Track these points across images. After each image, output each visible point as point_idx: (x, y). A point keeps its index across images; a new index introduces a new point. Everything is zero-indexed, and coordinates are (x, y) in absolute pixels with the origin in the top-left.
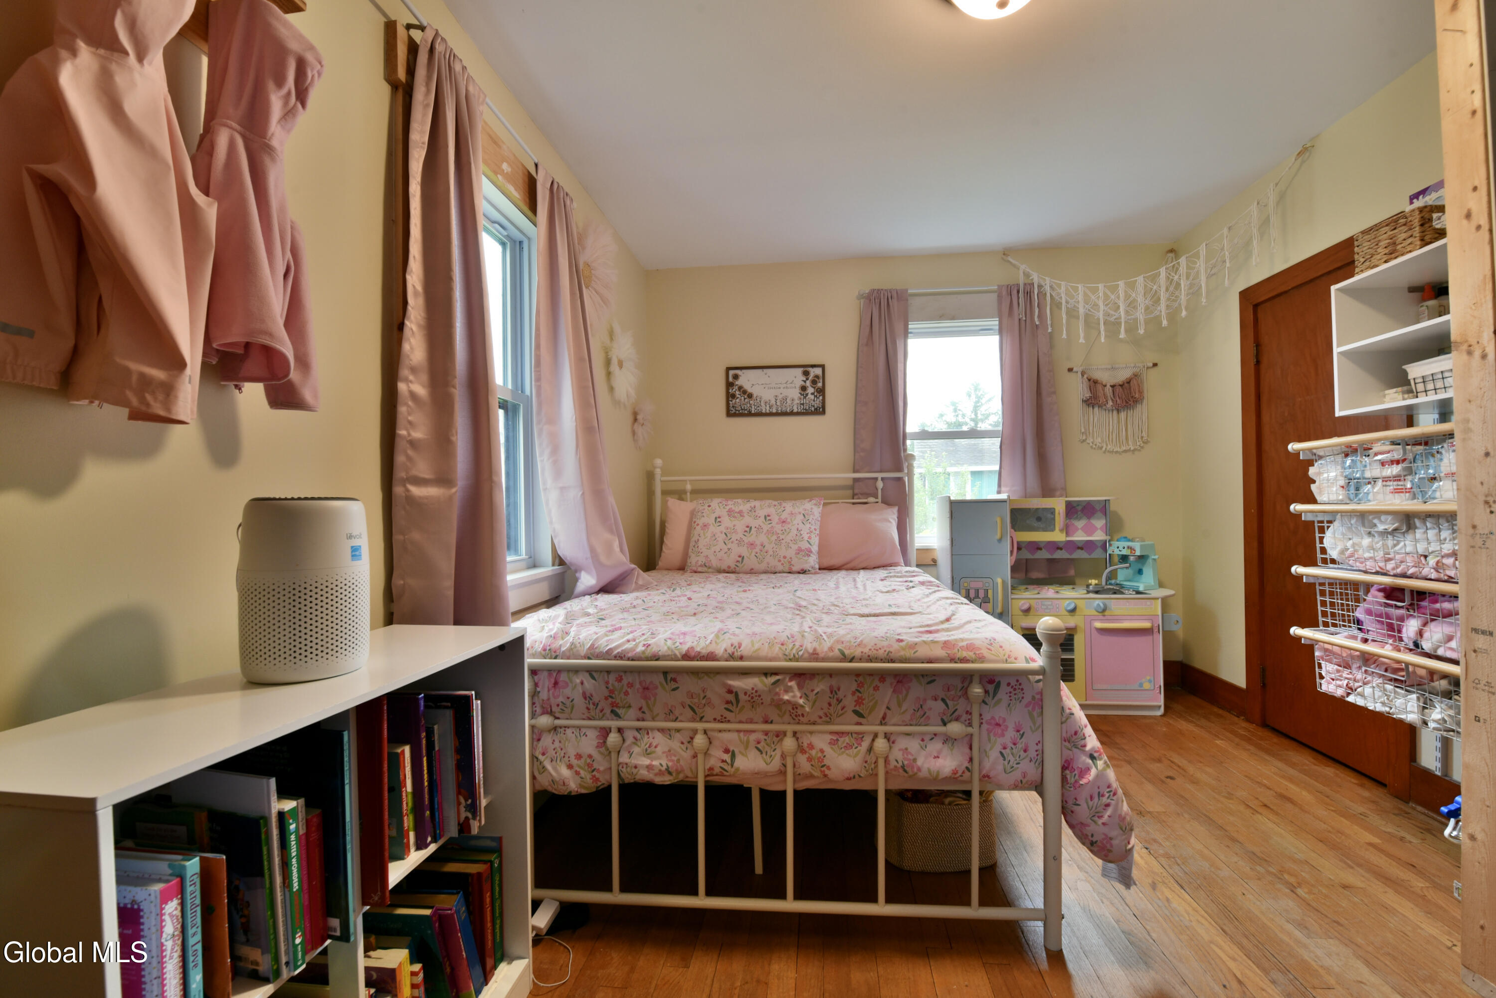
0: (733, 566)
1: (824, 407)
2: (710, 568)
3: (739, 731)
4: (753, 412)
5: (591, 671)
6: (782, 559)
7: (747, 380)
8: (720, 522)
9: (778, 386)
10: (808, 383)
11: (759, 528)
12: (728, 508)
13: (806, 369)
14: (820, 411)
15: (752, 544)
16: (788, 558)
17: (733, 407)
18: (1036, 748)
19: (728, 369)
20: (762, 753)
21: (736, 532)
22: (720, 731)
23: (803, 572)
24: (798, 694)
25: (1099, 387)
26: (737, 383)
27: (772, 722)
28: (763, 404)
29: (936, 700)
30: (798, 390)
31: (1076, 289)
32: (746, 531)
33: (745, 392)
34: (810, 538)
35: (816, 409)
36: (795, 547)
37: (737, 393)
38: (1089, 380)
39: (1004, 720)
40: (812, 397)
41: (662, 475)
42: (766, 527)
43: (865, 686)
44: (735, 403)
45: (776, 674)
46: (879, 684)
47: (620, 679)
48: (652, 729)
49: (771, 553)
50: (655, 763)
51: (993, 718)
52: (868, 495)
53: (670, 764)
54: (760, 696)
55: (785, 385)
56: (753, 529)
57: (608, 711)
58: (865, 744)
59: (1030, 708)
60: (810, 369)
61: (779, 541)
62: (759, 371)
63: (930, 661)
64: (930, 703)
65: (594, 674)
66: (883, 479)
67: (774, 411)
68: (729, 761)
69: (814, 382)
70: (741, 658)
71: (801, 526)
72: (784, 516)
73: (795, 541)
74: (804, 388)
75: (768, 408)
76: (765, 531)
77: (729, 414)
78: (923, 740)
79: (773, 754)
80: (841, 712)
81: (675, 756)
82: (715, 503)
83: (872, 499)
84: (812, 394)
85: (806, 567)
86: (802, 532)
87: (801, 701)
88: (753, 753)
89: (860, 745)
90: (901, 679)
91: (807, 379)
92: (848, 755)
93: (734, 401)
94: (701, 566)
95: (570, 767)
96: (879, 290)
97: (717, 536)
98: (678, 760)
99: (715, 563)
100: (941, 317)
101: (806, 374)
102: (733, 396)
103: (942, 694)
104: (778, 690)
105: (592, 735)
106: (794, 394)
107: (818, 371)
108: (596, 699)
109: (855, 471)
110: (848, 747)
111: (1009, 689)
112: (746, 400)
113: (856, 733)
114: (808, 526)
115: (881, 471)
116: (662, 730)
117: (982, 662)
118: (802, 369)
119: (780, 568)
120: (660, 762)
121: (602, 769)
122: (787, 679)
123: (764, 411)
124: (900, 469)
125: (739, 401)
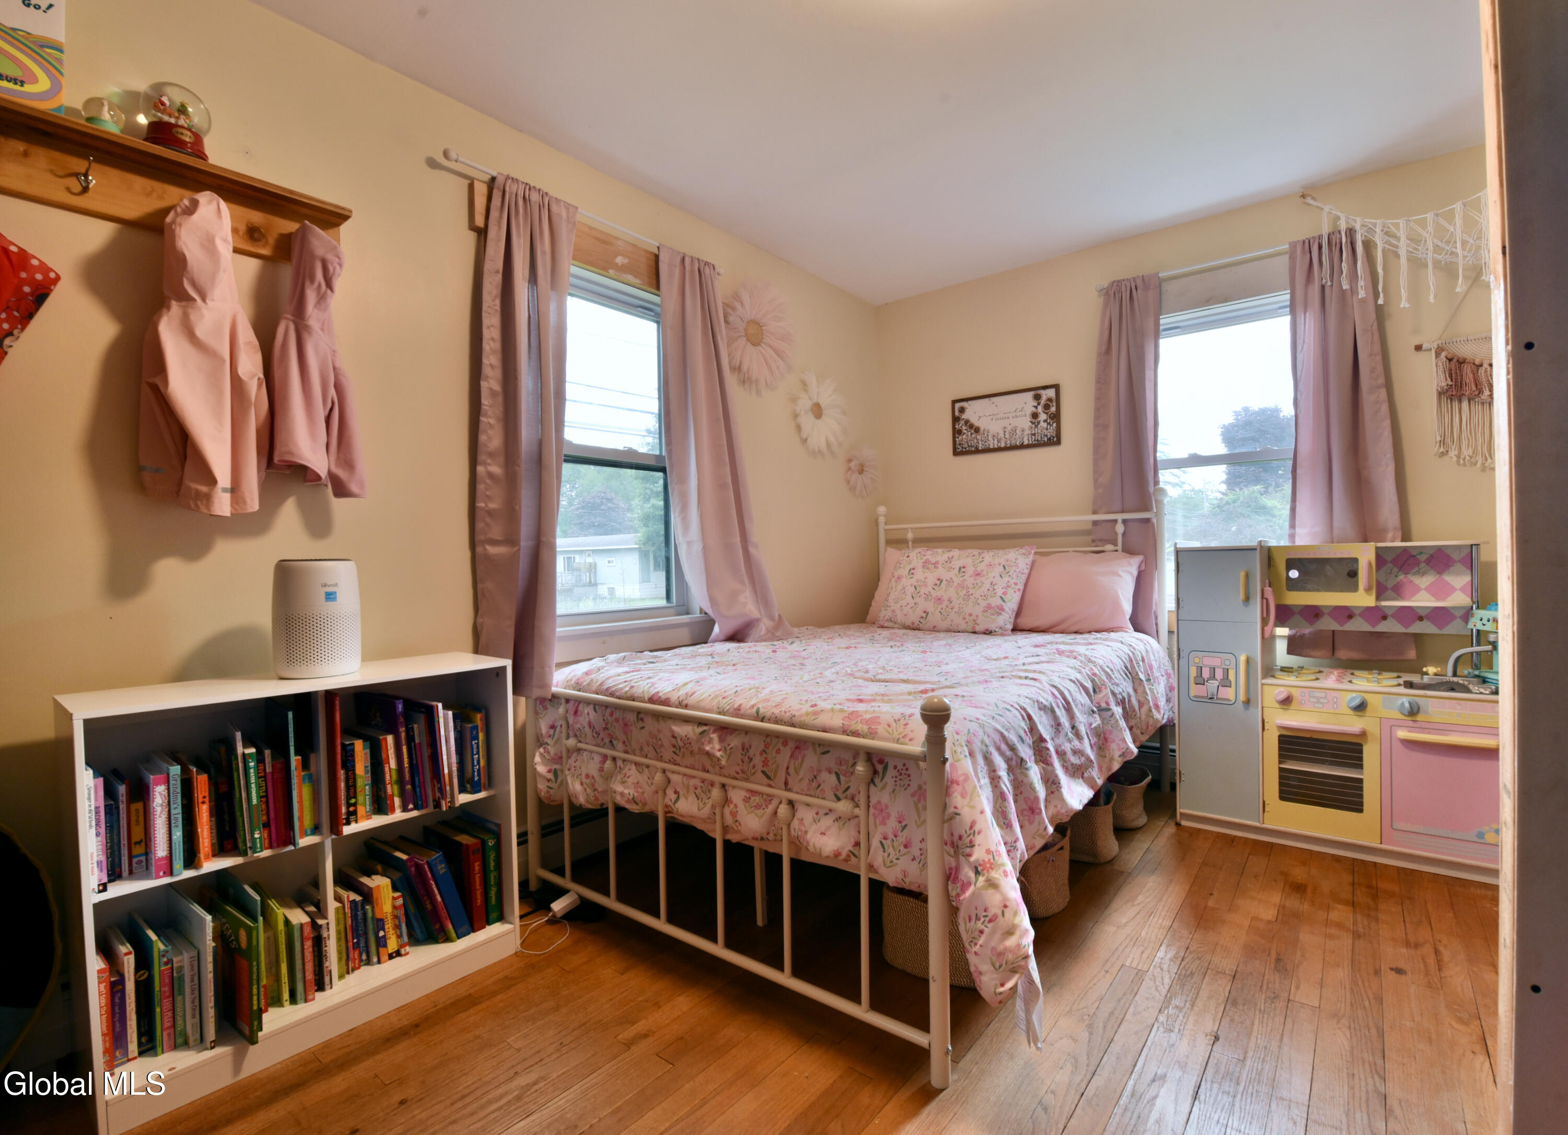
0: (917, 623)
1: (1058, 435)
2: (895, 623)
3: (685, 775)
4: (980, 448)
5: (596, 704)
6: (967, 617)
7: (973, 412)
8: (913, 574)
9: (1007, 416)
10: (1040, 409)
11: (950, 582)
12: (925, 558)
13: (1036, 391)
14: (1055, 441)
15: (939, 599)
16: (974, 615)
17: (960, 444)
18: (920, 846)
19: (954, 402)
20: (698, 799)
21: (926, 585)
22: (673, 772)
23: (988, 632)
24: (717, 746)
25: (1467, 369)
26: (963, 417)
27: (708, 772)
28: (990, 438)
29: (830, 772)
30: (1029, 419)
31: (1423, 223)
32: (936, 585)
33: (971, 426)
34: (1005, 593)
35: (1049, 439)
36: (983, 604)
37: (964, 428)
38: (1450, 360)
39: (887, 806)
40: (1045, 425)
41: (886, 524)
42: (957, 581)
43: (771, 747)
44: (962, 440)
45: (706, 725)
46: (782, 748)
47: (611, 714)
48: (631, 762)
49: (956, 609)
50: (626, 791)
51: (879, 802)
52: (1106, 541)
53: (636, 795)
54: (690, 744)
55: (1014, 414)
56: (944, 582)
57: (607, 741)
58: (771, 807)
59: (916, 799)
60: (1042, 392)
61: (968, 596)
62: (986, 400)
63: (824, 731)
64: (824, 776)
65: (597, 707)
66: (1125, 522)
67: (1003, 445)
68: (673, 801)
69: (1047, 407)
70: (686, 707)
71: (998, 580)
72: (981, 567)
73: (985, 597)
74: (1035, 416)
75: (996, 442)
76: (955, 584)
77: (956, 453)
78: (817, 814)
79: (707, 801)
80: (753, 771)
81: (641, 788)
82: (914, 553)
83: (1109, 547)
84: (1045, 421)
85: (992, 627)
86: (996, 587)
87: (718, 754)
88: (692, 797)
89: (767, 806)
90: (800, 744)
91: (1039, 404)
92: (756, 815)
93: (960, 438)
94: (887, 620)
95: (582, 784)
96: (1119, 281)
97: (906, 589)
98: (643, 793)
99: (900, 618)
100: (1209, 301)
101: (1037, 397)
102: (960, 432)
103: (835, 768)
104: (703, 740)
105: (598, 758)
106: (1025, 423)
107: (1051, 393)
108: (597, 729)
109: (1095, 512)
110: (758, 807)
111: (895, 773)
112: (973, 436)
113: (767, 795)
114: (1006, 579)
115: (1123, 511)
116: (637, 764)
117: (872, 739)
118: (1032, 393)
119: (963, 626)
120: (629, 791)
121: (600, 790)
122: (711, 731)
123: (991, 447)
124: (1146, 507)
125: (966, 437)
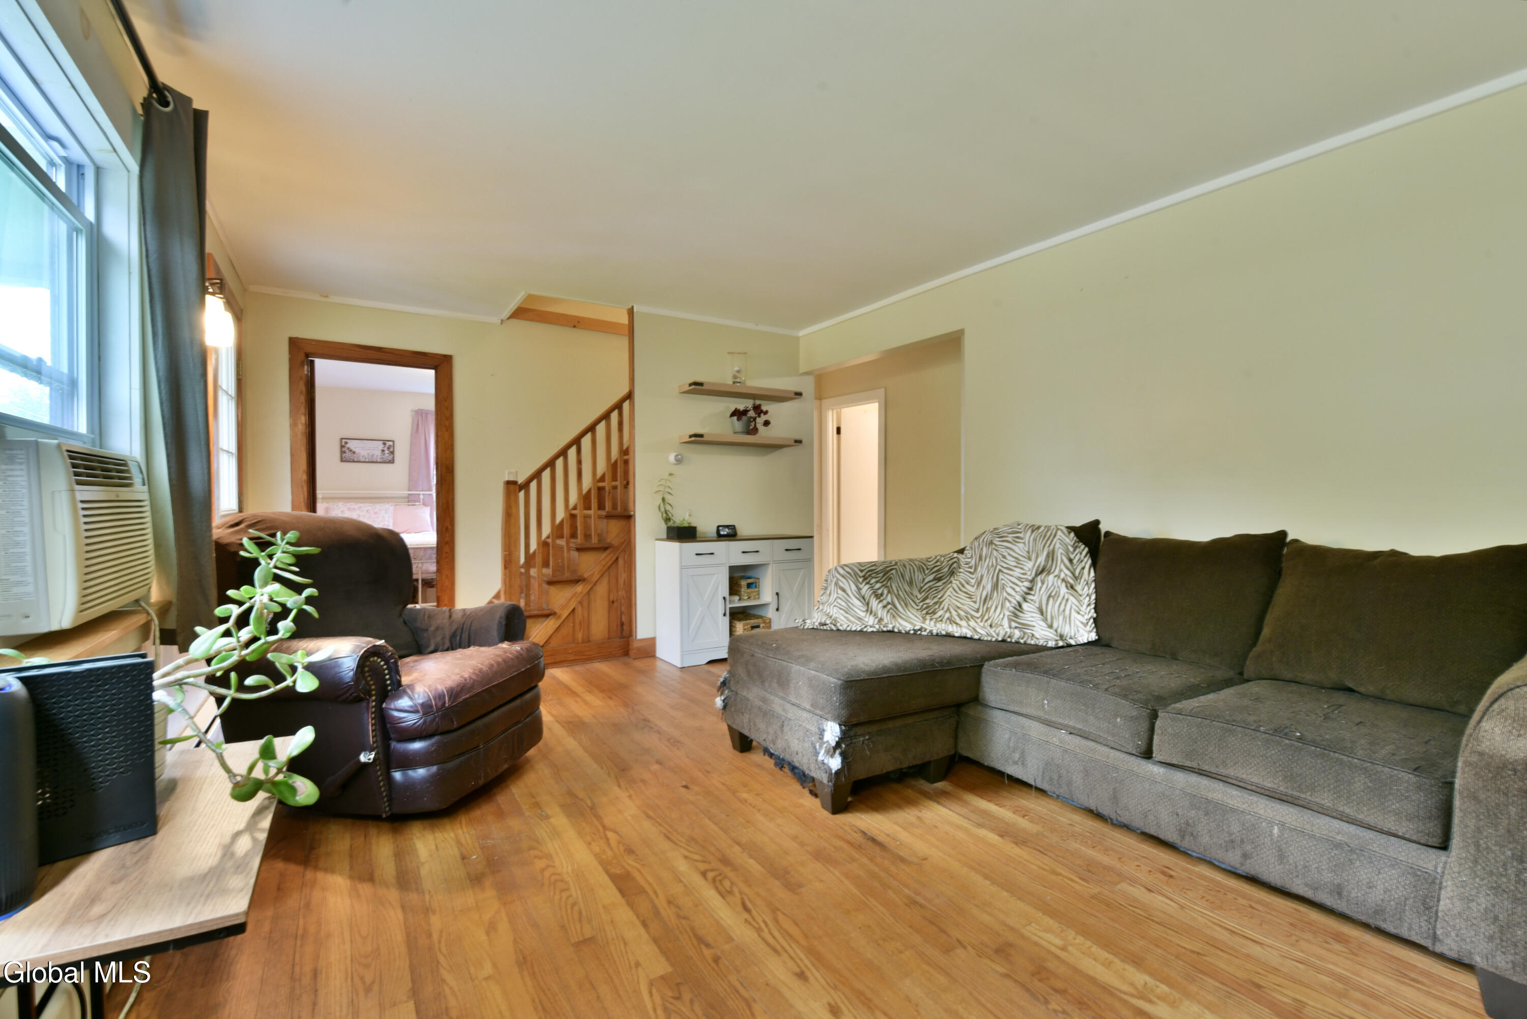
1: (393, 460)
4: (355, 460)
7: (352, 445)
9: (369, 449)
10: (386, 449)
12: (347, 507)
13: (384, 442)
14: (392, 461)
17: (344, 457)
19: (342, 439)
26: (346, 446)
28: (361, 457)
30: (380, 452)
33: (351, 451)
34: (388, 520)
35: (389, 461)
37: (347, 450)
40: (388, 455)
42: (367, 516)
52: (416, 501)
55: (373, 449)
60: (387, 442)
62: (360, 441)
66: (423, 494)
67: (367, 461)
69: (389, 448)
71: (384, 515)
72: (376, 510)
73: (382, 521)
74: (383, 451)
75: (363, 459)
77: (342, 461)
82: (340, 504)
83: (417, 503)
84: (388, 453)
86: (385, 518)
91: (385, 447)
96: (421, 410)
101: (384, 444)
102: (345, 452)
106: (378, 453)
107: (391, 443)
109: (409, 490)
112: (352, 455)
114: (388, 515)
115: (422, 491)
118: (382, 442)
123: (361, 460)
124: (431, 490)
125: (348, 455)
